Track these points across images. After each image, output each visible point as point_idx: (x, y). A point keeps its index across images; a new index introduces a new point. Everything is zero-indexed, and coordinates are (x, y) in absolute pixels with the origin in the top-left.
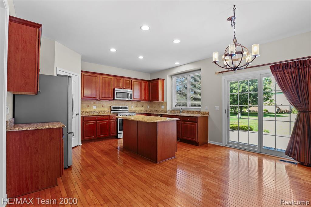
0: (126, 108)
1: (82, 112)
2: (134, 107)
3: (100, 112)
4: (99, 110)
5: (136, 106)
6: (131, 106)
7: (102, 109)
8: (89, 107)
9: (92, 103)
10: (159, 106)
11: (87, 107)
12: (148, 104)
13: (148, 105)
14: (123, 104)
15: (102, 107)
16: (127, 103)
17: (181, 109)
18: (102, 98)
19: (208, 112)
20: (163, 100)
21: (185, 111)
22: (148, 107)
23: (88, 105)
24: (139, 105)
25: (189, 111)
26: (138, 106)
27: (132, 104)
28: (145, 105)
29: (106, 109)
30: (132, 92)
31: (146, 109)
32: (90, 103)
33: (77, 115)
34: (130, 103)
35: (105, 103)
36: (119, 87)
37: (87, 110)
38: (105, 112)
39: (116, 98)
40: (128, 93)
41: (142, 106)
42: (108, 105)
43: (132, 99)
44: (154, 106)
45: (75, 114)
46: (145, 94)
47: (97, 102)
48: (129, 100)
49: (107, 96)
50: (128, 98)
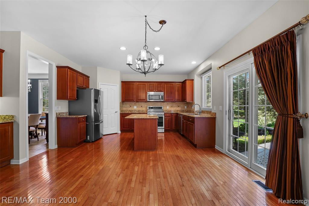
0: (161, 108)
1: (121, 111)
2: (170, 107)
3: (139, 111)
4: (138, 109)
5: (172, 107)
7: (141, 109)
8: (131, 107)
9: (133, 104)
10: (191, 106)
11: (130, 107)
12: (185, 104)
15: (141, 107)
16: (163, 103)
18: (138, 100)
19: (216, 113)
20: (192, 100)
22: (186, 107)
23: (130, 105)
24: (174, 105)
26: (174, 107)
28: (181, 106)
29: (144, 109)
30: (163, 94)
31: (183, 109)
32: (132, 104)
33: (116, 112)
34: (165, 103)
35: (143, 104)
36: (152, 90)
37: (130, 109)
38: (143, 111)
39: (149, 99)
40: (159, 95)
41: (179, 106)
42: (146, 106)
43: (163, 100)
44: (189, 106)
45: (115, 112)
46: (178, 95)
47: (137, 103)
48: (160, 101)
49: (142, 98)
50: (159, 99)
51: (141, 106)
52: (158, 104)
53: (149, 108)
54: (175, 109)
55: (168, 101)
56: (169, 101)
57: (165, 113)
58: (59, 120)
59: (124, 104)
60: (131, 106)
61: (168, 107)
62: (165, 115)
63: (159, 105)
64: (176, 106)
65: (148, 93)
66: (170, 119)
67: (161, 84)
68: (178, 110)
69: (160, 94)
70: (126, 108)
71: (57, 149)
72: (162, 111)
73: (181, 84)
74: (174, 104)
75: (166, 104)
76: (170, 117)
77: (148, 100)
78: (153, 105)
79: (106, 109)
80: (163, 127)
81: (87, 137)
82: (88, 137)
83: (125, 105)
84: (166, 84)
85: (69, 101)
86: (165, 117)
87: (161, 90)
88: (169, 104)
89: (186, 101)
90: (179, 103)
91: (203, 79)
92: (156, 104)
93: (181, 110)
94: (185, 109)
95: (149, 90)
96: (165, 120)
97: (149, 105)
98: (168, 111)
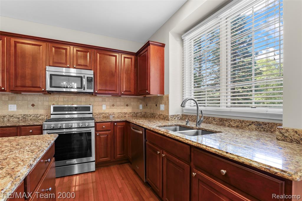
0: (88, 109)
2: (109, 107)
3: (25, 117)
4: (23, 113)
5: (113, 105)
6: (102, 106)
7: (31, 111)
9: (5, 98)
10: (156, 105)
12: (140, 101)
13: (140, 104)
14: (81, 102)
15: (30, 106)
16: (92, 99)
17: (199, 112)
20: (162, 91)
21: (214, 119)
22: (141, 107)
24: (118, 103)
25: (227, 120)
26: (118, 106)
27: (102, 101)
28: (132, 103)
29: (41, 112)
30: (92, 76)
31: (136, 111)
32: (2, 99)
34: (98, 99)
35: (37, 99)
36: (61, 63)
38: (36, 116)
39: (51, 86)
40: (81, 77)
41: (127, 105)
42: (46, 103)
43: (92, 91)
44: (149, 105)
46: (128, 80)
47: (19, 97)
48: (83, 91)
49: (28, 83)
50: (81, 88)
51: (33, 105)
52: (79, 99)
53: (56, 109)
54: (119, 111)
55: (104, 92)
56: (107, 92)
57: (96, 123)
62: (95, 127)
63: (82, 101)
64: (122, 103)
65: (48, 68)
66: (109, 136)
67: (87, 52)
68: (126, 114)
69: (82, 75)
72: (91, 116)
73: (133, 57)
74: (118, 101)
75: (100, 99)
76: (110, 130)
77: (48, 88)
78: (68, 101)
80: (93, 158)
84: (99, 53)
86: (96, 131)
87: (86, 66)
91: (186, 43)
92: (75, 100)
93: (132, 114)
94: (139, 111)
95: (54, 63)
96: (98, 138)
97: (53, 103)
98: (105, 116)
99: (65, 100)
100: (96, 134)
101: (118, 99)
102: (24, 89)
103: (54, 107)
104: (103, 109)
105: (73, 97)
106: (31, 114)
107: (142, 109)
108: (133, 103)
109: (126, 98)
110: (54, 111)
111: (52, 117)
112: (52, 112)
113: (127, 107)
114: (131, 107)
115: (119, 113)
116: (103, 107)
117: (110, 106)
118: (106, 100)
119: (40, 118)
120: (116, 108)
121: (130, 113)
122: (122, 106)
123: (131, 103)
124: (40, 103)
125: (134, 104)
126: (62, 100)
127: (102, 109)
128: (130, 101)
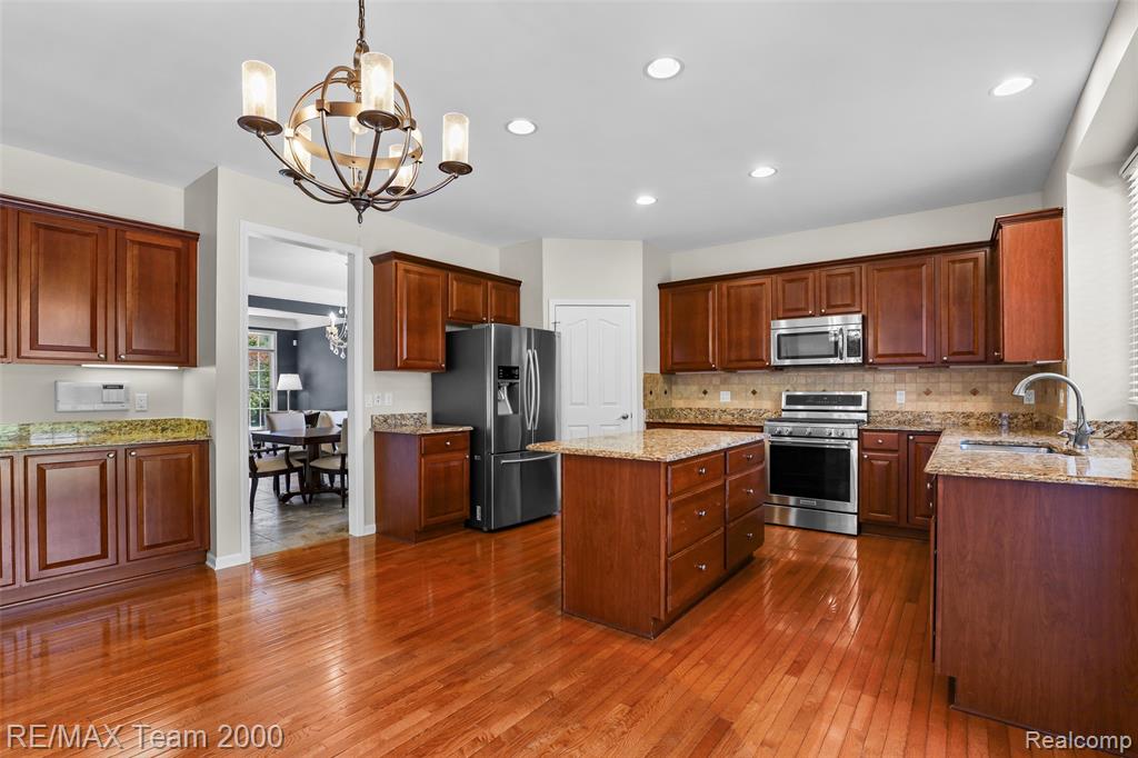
0: (855, 400)
1: (687, 410)
2: (914, 397)
3: (741, 413)
4: (740, 407)
5: (928, 393)
6: (895, 392)
7: (751, 403)
8: (708, 396)
9: (716, 380)
11: (702, 395)
15: (750, 394)
16: (869, 377)
18: (729, 361)
20: (1051, 348)
23: (704, 388)
24: (943, 386)
26: (942, 394)
27: (896, 382)
29: (767, 405)
31: (1008, 409)
32: (711, 382)
33: (624, 418)
34: (885, 377)
35: (760, 381)
36: (797, 310)
37: (703, 404)
38: (759, 413)
39: (779, 357)
41: (975, 393)
42: (775, 389)
43: (859, 360)
45: (620, 415)
47: (734, 378)
48: (842, 362)
49: (746, 354)
50: (836, 356)
51: (754, 392)
52: (840, 379)
53: (791, 400)
54: (946, 407)
57: (863, 431)
58: (384, 440)
59: (676, 383)
60: (705, 392)
61: (901, 398)
62: (860, 438)
63: (845, 384)
64: (958, 387)
65: (774, 324)
66: (895, 465)
67: (848, 274)
68: (970, 416)
70: (688, 398)
71: (374, 540)
74: (942, 380)
75: (890, 377)
76: (896, 451)
77: (775, 361)
78: (815, 384)
79: (582, 404)
81: (473, 512)
82: (479, 508)
83: (681, 388)
84: (879, 270)
85: (433, 375)
86: (861, 448)
87: (848, 305)
88: (908, 376)
89: (1000, 361)
90: (973, 374)
92: (830, 380)
93: (992, 417)
94: (1022, 410)
95: (785, 311)
96: (866, 466)
97: (788, 387)
98: (902, 419)
99: (809, 381)
100: (860, 456)
101: (943, 376)
102: (741, 365)
103: (788, 396)
104: (898, 401)
105: (825, 373)
106: (751, 408)
107: (1033, 402)
108: (996, 385)
109: (971, 370)
110: (787, 404)
111: (784, 414)
112: (784, 406)
113: (974, 398)
114: (990, 398)
115: (944, 413)
116: (898, 397)
117: (919, 395)
118: (907, 379)
119: (765, 416)
120: (936, 401)
121: (986, 414)
122: (956, 393)
123: (990, 385)
124: (765, 387)
125: (999, 389)
126: (803, 381)
127: (895, 400)
128: (983, 380)
